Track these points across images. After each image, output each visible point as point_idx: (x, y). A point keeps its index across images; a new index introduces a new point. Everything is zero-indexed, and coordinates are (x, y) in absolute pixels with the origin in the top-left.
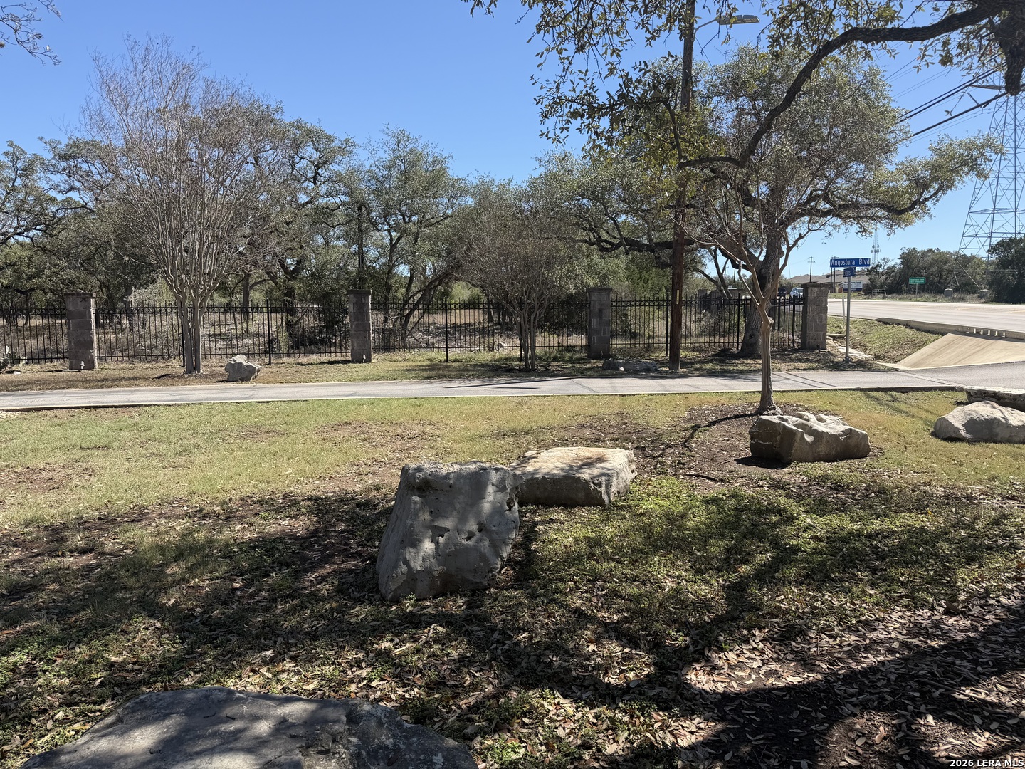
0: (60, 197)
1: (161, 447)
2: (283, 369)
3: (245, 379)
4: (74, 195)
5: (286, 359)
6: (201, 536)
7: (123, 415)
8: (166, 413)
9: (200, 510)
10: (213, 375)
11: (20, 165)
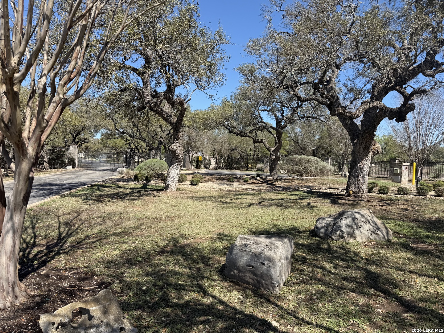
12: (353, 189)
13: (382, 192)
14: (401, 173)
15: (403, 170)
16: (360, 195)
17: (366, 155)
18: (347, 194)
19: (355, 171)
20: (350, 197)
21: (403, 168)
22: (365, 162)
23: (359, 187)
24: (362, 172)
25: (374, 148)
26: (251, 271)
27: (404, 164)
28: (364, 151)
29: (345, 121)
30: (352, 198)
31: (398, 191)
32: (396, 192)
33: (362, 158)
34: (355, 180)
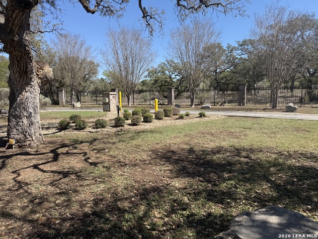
0: (239, 57)
1: (266, 130)
2: (306, 109)
3: (292, 111)
4: (243, 56)
5: (307, 105)
6: (281, 161)
7: (254, 120)
8: (267, 120)
9: (280, 152)
10: (281, 109)
11: (230, 50)
12: (16, 137)
15: (111, 99)
17: (28, 84)
23: (24, 132)
24: (25, 109)
27: (111, 93)
31: (96, 124)
34: (17, 122)
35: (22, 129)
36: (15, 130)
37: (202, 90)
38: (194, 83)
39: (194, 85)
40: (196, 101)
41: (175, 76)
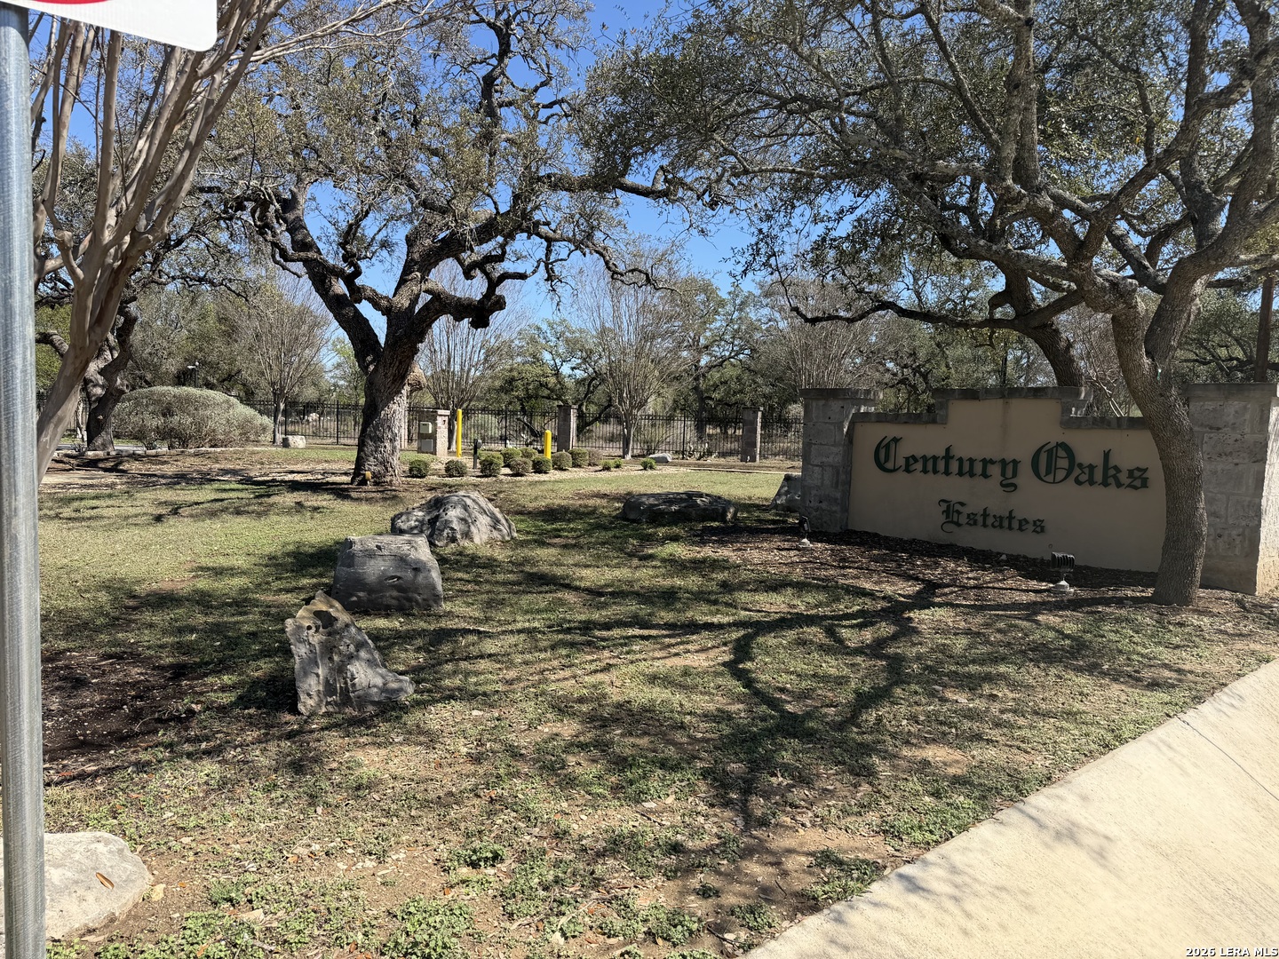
11: (738, 302)
12: (372, 468)
13: (415, 473)
14: (435, 431)
15: (439, 425)
16: (388, 479)
17: (398, 392)
18: (360, 478)
19: (376, 428)
20: (366, 484)
21: (440, 420)
22: (395, 407)
23: (384, 463)
24: (389, 428)
25: (411, 377)
26: (394, 587)
27: (440, 412)
28: (394, 381)
29: (342, 309)
30: (369, 487)
31: (447, 469)
32: (443, 472)
33: (390, 398)
34: (377, 447)
35: (383, 457)
36: (372, 459)
37: (653, 418)
38: (632, 397)
39: (631, 403)
40: (635, 448)
41: (573, 369)
